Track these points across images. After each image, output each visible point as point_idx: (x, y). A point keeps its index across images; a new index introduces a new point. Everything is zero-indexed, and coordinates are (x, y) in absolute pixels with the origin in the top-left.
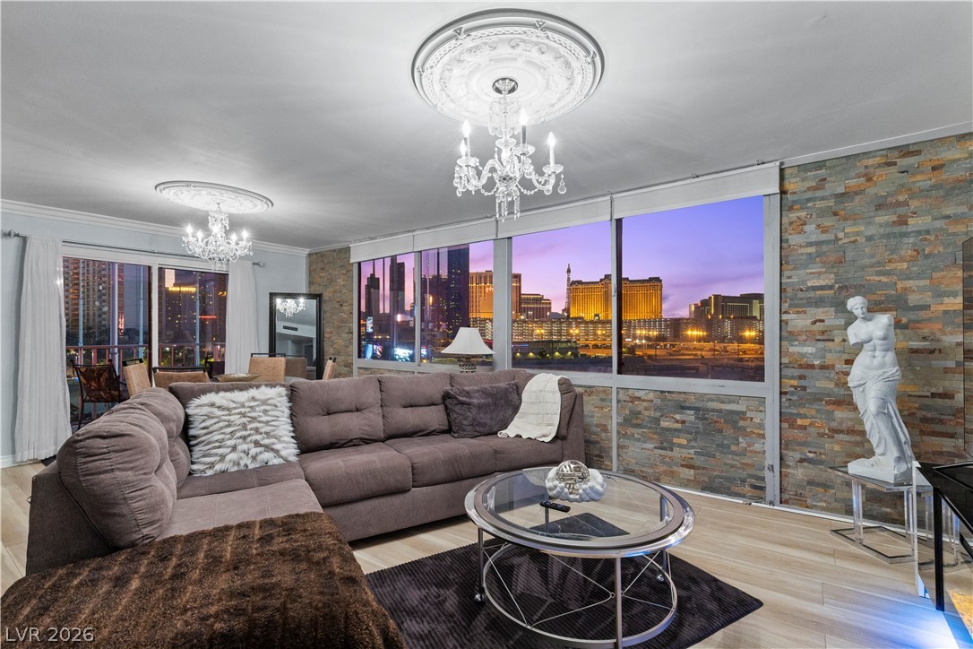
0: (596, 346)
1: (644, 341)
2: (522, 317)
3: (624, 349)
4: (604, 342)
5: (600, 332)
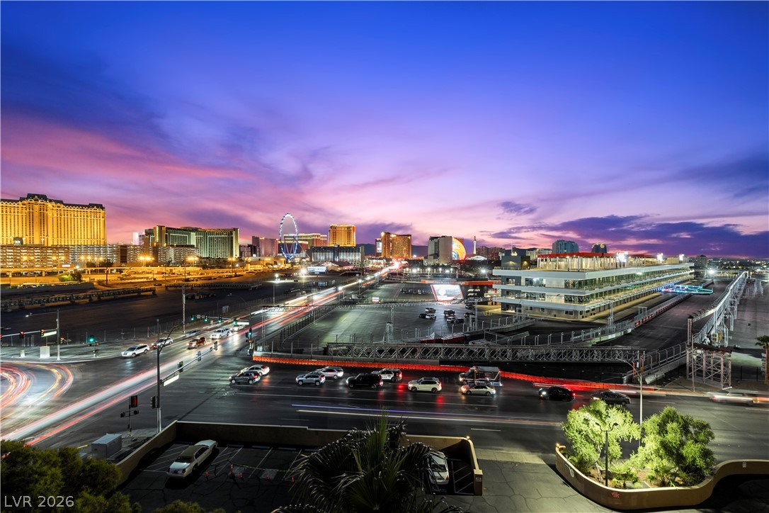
3: (66, 276)
4: (30, 269)
5: (25, 258)
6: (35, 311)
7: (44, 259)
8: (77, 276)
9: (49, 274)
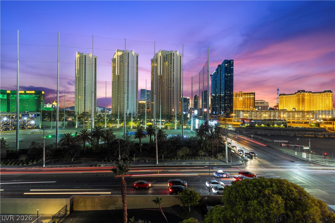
0: (294, 122)
1: (322, 121)
2: (256, 110)
3: (312, 124)
4: (298, 121)
5: (296, 116)
6: (300, 137)
7: (303, 117)
8: (318, 124)
9: (306, 123)
